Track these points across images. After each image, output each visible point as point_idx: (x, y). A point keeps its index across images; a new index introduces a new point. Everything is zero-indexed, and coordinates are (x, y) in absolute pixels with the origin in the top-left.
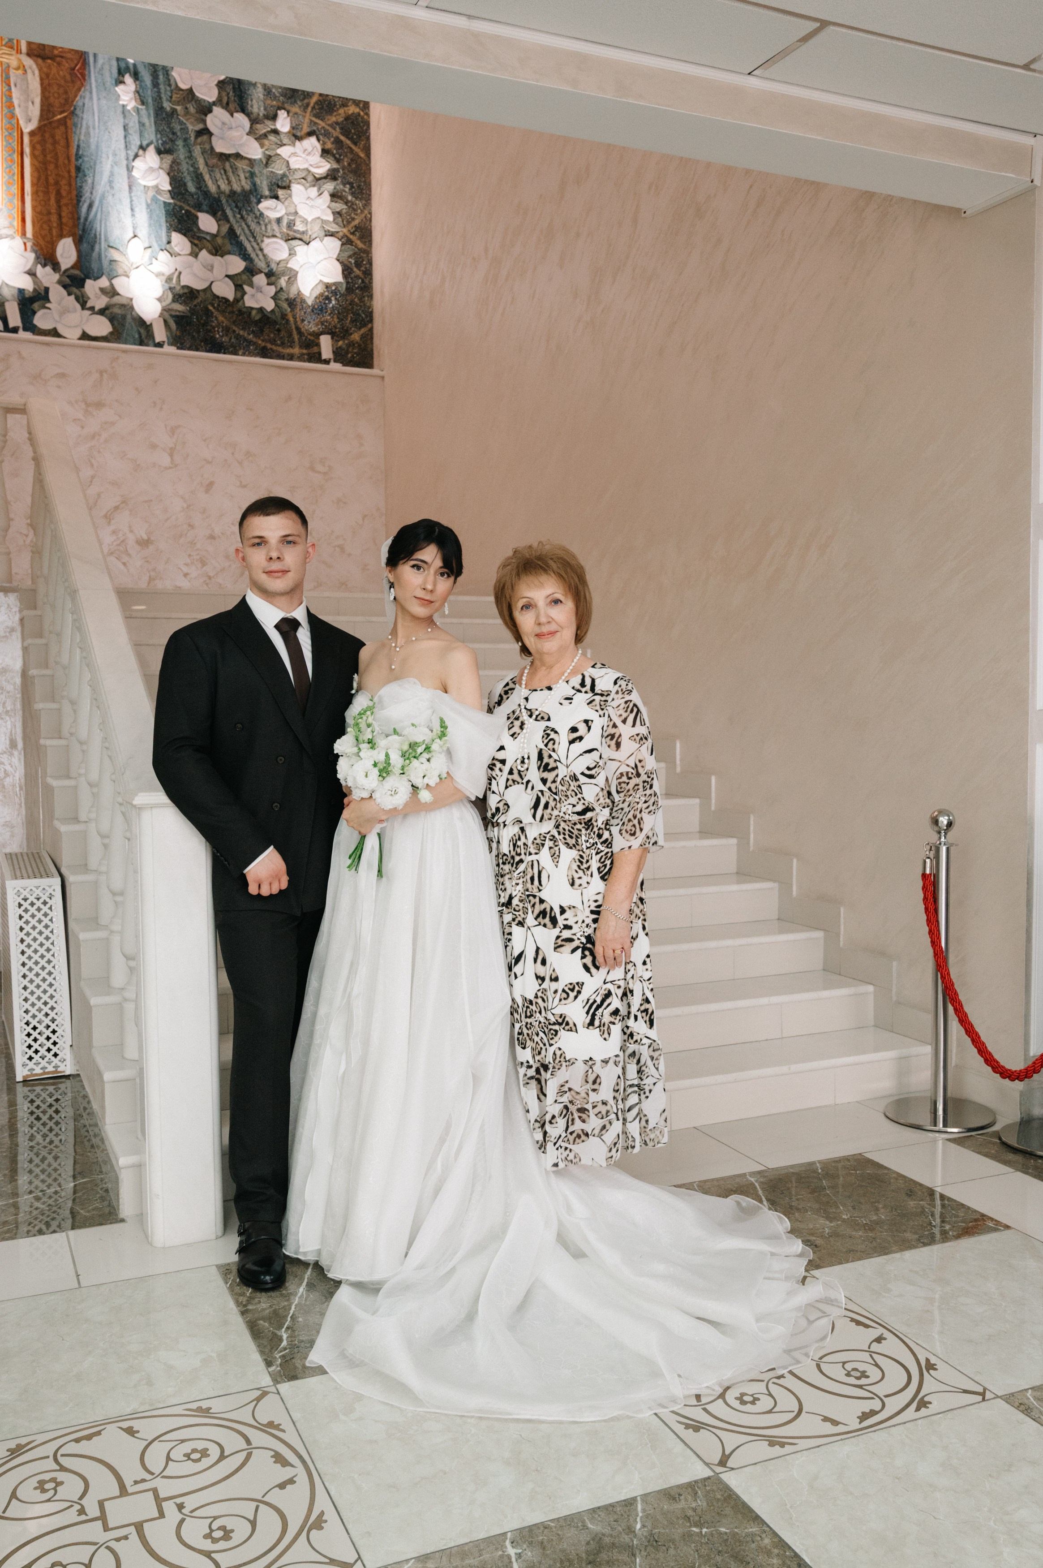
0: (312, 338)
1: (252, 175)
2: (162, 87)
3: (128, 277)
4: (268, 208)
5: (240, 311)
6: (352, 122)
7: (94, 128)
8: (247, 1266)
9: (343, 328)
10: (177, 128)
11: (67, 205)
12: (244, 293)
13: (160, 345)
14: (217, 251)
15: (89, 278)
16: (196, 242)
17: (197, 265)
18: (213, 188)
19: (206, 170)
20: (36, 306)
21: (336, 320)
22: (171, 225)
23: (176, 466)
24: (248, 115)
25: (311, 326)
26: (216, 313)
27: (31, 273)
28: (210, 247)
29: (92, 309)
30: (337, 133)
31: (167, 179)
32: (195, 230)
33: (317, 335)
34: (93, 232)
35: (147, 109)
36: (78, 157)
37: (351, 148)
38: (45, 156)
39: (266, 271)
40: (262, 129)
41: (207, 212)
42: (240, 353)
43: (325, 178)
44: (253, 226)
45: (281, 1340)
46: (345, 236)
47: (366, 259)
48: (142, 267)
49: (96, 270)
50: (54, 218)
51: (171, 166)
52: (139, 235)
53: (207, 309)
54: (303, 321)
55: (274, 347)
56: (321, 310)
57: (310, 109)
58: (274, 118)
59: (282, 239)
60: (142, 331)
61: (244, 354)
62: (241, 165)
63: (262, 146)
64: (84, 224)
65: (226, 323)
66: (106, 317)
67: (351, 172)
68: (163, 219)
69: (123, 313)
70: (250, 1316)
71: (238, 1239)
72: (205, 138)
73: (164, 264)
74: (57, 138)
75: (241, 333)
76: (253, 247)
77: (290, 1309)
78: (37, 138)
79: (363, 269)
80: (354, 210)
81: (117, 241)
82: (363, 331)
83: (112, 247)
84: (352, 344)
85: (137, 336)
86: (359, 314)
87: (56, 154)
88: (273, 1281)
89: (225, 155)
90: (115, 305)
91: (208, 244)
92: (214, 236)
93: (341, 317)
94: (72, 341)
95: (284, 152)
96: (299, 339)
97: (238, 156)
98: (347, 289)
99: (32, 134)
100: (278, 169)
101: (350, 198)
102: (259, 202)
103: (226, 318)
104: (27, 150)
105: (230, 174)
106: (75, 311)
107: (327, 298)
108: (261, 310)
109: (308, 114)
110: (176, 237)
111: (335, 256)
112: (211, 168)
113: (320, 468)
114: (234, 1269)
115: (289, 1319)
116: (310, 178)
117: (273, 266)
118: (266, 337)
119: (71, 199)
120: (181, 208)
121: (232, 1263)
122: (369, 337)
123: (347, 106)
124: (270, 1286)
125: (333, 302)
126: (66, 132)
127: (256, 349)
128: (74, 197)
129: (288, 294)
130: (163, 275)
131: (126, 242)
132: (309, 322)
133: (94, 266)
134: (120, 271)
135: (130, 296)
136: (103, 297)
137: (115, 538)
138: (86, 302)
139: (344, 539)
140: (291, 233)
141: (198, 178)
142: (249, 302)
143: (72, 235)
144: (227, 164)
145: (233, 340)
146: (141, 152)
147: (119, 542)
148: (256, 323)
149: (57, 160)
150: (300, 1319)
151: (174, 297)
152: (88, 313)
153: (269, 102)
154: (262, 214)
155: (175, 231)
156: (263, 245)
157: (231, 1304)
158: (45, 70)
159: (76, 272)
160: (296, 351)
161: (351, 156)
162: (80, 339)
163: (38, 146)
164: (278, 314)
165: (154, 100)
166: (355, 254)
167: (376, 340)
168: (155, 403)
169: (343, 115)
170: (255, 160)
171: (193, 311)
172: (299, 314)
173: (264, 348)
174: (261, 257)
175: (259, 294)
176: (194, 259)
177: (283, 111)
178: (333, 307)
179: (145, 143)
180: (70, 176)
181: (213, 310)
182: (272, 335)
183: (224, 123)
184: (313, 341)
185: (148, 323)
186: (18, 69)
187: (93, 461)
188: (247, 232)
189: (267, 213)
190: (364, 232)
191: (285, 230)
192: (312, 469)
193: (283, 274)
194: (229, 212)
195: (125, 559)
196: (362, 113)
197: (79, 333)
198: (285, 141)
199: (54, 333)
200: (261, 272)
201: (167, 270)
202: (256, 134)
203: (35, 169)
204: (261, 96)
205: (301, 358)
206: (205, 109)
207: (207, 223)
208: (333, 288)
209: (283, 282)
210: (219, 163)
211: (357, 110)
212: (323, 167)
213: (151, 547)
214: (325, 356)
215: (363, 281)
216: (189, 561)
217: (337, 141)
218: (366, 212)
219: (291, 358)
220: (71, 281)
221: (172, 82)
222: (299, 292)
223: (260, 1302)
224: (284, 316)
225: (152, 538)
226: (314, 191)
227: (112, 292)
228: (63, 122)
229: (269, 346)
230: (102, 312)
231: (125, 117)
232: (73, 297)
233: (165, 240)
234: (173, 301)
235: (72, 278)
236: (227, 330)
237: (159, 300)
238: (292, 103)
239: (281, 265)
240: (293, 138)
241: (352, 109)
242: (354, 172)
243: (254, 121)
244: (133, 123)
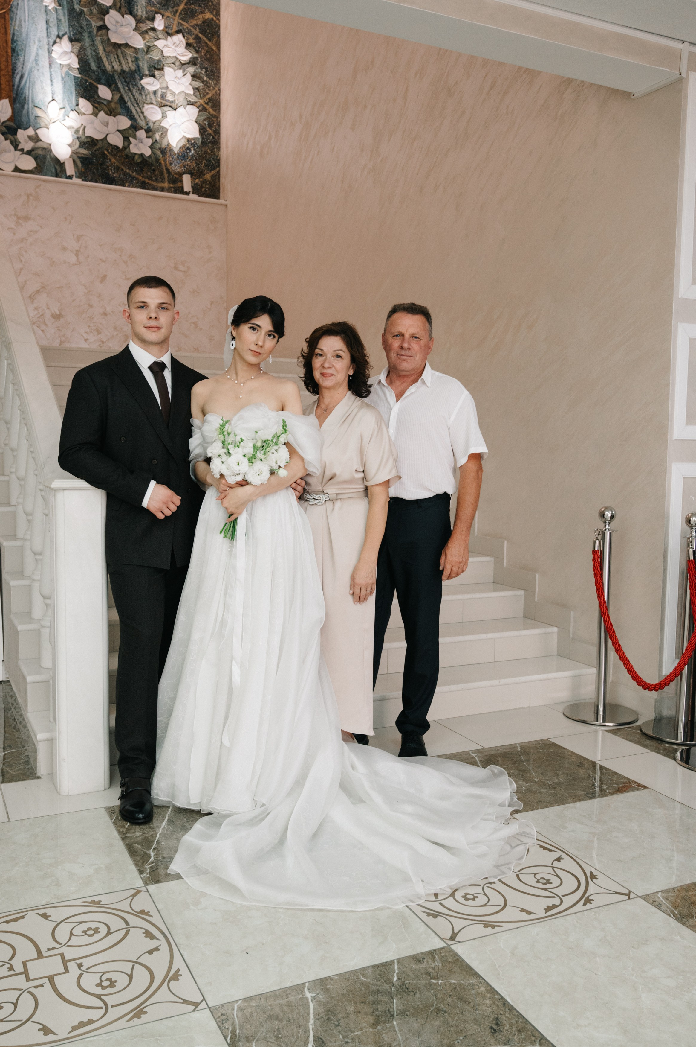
0: (177, 176)
1: (137, 59)
3: (48, 128)
4: (147, 84)
5: (127, 155)
6: (208, 25)
7: (25, 21)
8: (126, 808)
9: (199, 170)
10: (84, 23)
11: (4, 75)
12: (130, 143)
13: (70, 177)
14: (111, 113)
15: (20, 128)
16: (96, 105)
17: (97, 122)
18: (108, 68)
19: (104, 54)
21: (194, 165)
22: (79, 93)
23: (80, 263)
24: (135, 16)
25: (176, 168)
26: (109, 156)
28: (106, 109)
29: (22, 150)
30: (197, 32)
31: (76, 60)
32: (96, 97)
33: (181, 174)
34: (24, 95)
35: (63, 9)
36: (13, 41)
37: (206, 43)
39: (146, 128)
40: (144, 27)
41: (105, 85)
42: (127, 185)
43: (188, 63)
44: (137, 95)
45: (150, 857)
46: (201, 105)
47: (216, 122)
48: (58, 121)
49: (25, 123)
51: (79, 51)
52: (56, 99)
53: (104, 153)
54: (171, 164)
55: (150, 182)
56: (184, 157)
57: (178, 14)
58: (153, 19)
59: (157, 105)
60: (57, 167)
61: (129, 186)
62: (128, 52)
63: (144, 39)
64: (17, 90)
65: (117, 164)
66: (32, 156)
67: (206, 60)
68: (73, 88)
69: (44, 154)
70: (128, 841)
71: (120, 790)
72: (104, 31)
73: (74, 120)
75: (127, 171)
76: (136, 110)
77: (156, 837)
79: (214, 129)
80: (208, 86)
81: (40, 103)
82: (213, 172)
83: (37, 107)
84: (205, 182)
85: (54, 171)
86: (210, 161)
88: (144, 818)
89: (117, 44)
90: (39, 148)
91: (105, 107)
92: (109, 102)
93: (198, 162)
94: (9, 173)
95: (160, 44)
96: (168, 177)
97: (127, 45)
98: (202, 142)
100: (155, 56)
101: (205, 78)
102: (141, 79)
103: (117, 160)
105: (121, 58)
106: (10, 151)
107: (188, 149)
108: (142, 155)
109: (177, 18)
110: (82, 101)
111: (194, 119)
112: (108, 54)
113: (181, 268)
114: (117, 810)
115: (155, 843)
116: (178, 63)
117: (151, 125)
118: (145, 175)
119: (8, 72)
120: (86, 81)
121: (116, 806)
122: (217, 177)
123: (205, 13)
124: (142, 821)
125: (193, 152)
126: (5, 24)
127: (138, 183)
128: (10, 70)
129: (161, 145)
130: (73, 128)
131: (47, 103)
132: (175, 165)
133: (24, 119)
134: (42, 124)
135: (50, 142)
136: (30, 142)
137: (36, 312)
138: (18, 145)
139: (197, 318)
140: (163, 102)
141: (99, 60)
142: (134, 149)
143: (9, 97)
144: (119, 51)
145: (122, 176)
146: (58, 40)
147: (39, 315)
148: (138, 164)
150: (163, 843)
151: (80, 144)
152: (18, 153)
153: (149, 8)
154: (143, 87)
155: (81, 97)
156: (144, 110)
157: (115, 833)
159: (11, 124)
160: (166, 185)
161: (206, 49)
162: (13, 171)
164: (154, 159)
165: (68, 3)
166: (208, 118)
167: (222, 180)
168: (66, 218)
169: (201, 19)
170: (139, 49)
171: (93, 154)
172: (168, 159)
173: (144, 182)
174: (142, 118)
175: (140, 145)
176: (95, 118)
177: (159, 15)
178: (192, 155)
179: (61, 34)
180: (7, 55)
181: (108, 155)
182: (149, 174)
183: (117, 22)
184: (178, 178)
185: (62, 162)
187: (22, 258)
188: (133, 100)
189: (147, 87)
190: (215, 103)
191: (159, 100)
192: (176, 268)
193: (158, 130)
194: (120, 85)
195: (44, 327)
196: (215, 19)
197: (13, 167)
198: (160, 36)
200: (142, 128)
201: (76, 125)
202: (140, 30)
204: (144, 3)
205: (169, 190)
206: (104, 11)
207: (104, 92)
208: (193, 142)
209: (157, 136)
210: (114, 50)
211: (211, 16)
212: (187, 56)
213: (62, 320)
214: (185, 190)
215: (213, 138)
216: (88, 330)
217: (197, 38)
218: (216, 89)
219: (162, 190)
220: (8, 130)
222: (169, 144)
223: (135, 832)
224: (158, 160)
225: (63, 313)
226: (180, 73)
227: (36, 139)
228: (3, 16)
229: (147, 181)
231: (47, 14)
232: (8, 141)
233: (74, 103)
234: (80, 147)
235: (8, 128)
237: (70, 145)
238: (165, 9)
239: (156, 124)
240: (166, 35)
241: (208, 15)
242: (208, 60)
243: (139, 21)
244: (53, 19)
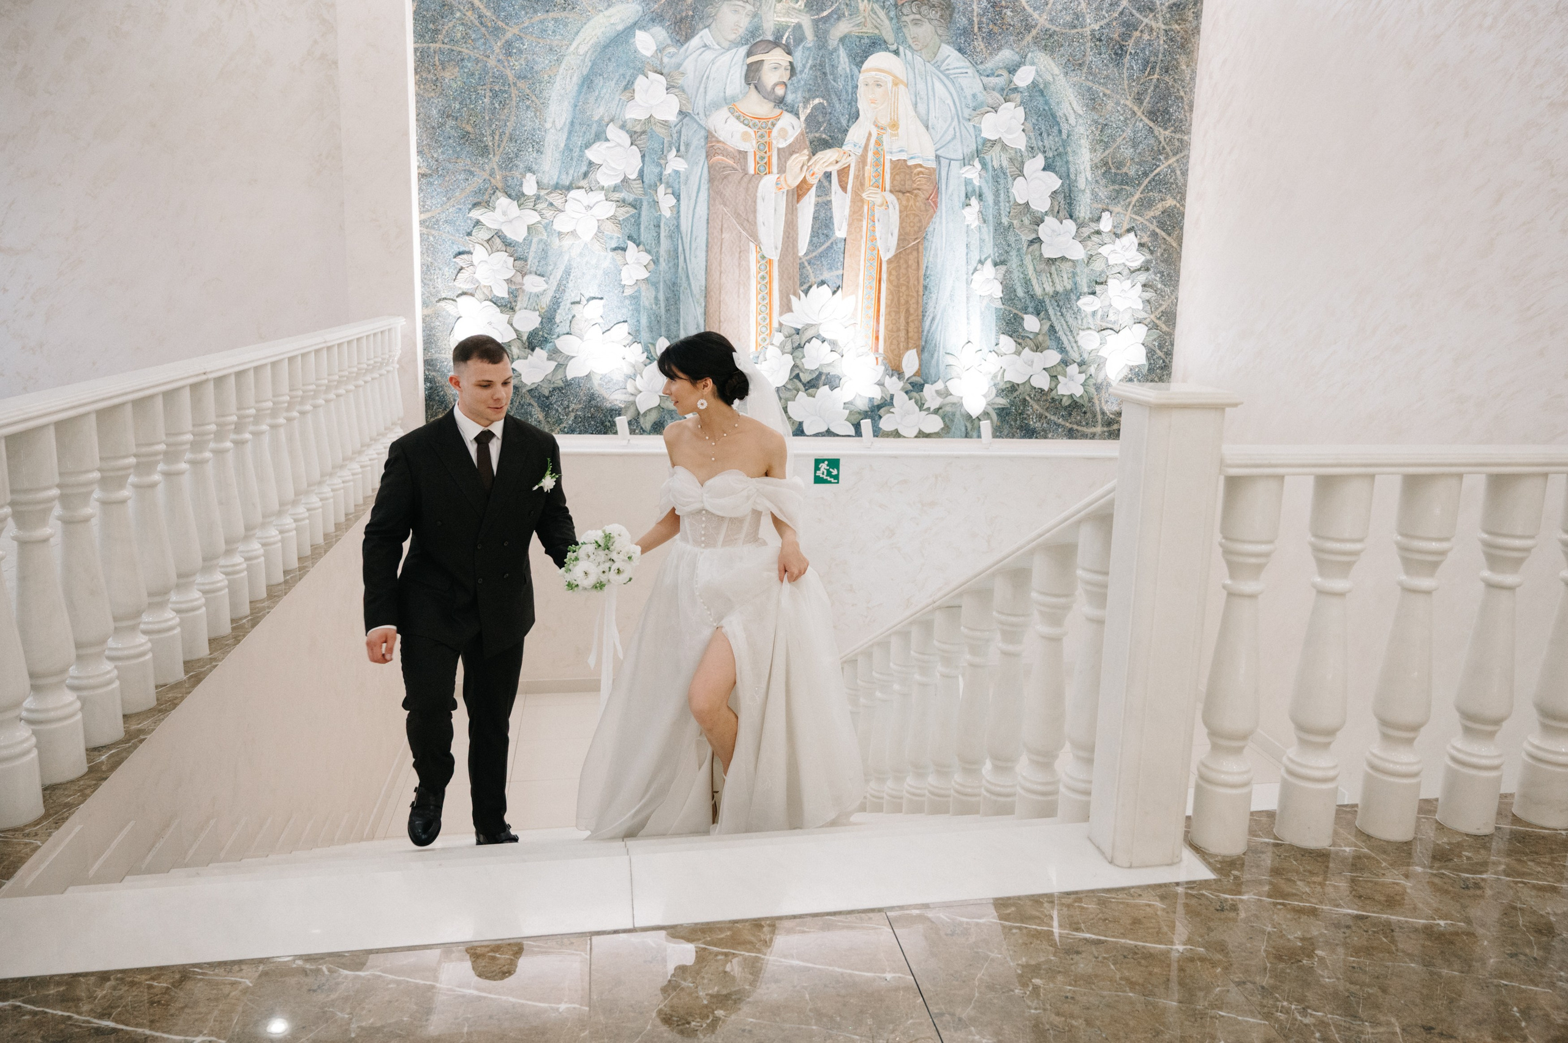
0: (1112, 416)
1: (1074, 274)
2: (1002, 204)
4: (1085, 304)
5: (1053, 399)
6: (1169, 215)
7: (941, 250)
10: (1013, 240)
11: (913, 321)
12: (1058, 383)
14: (1037, 348)
16: (1020, 341)
17: (1018, 360)
18: (1038, 291)
19: (1034, 275)
20: (882, 411)
22: (1000, 329)
24: (1075, 220)
25: (1114, 407)
26: (1031, 402)
27: (881, 384)
28: (1032, 345)
29: (929, 409)
30: (1153, 227)
31: (1000, 288)
32: (1020, 330)
35: (988, 226)
36: (926, 276)
37: (1165, 239)
38: (899, 280)
39: (1079, 360)
40: (1086, 231)
41: (1032, 313)
42: (1050, 436)
43: (1139, 270)
44: (1071, 321)
46: (1152, 321)
47: (1168, 341)
50: (902, 334)
51: (1005, 276)
53: (1025, 400)
54: (1107, 402)
55: (1079, 428)
57: (1131, 207)
58: (1099, 219)
59: (1095, 330)
60: (969, 425)
61: (1052, 437)
62: (1066, 267)
63: (1085, 247)
64: (927, 336)
65: (1040, 410)
66: (939, 414)
67: (1162, 262)
69: (954, 410)
72: (1036, 246)
73: (993, 365)
74: (910, 262)
75: (1052, 418)
76: (1069, 340)
78: (893, 266)
79: (1165, 350)
80: (1162, 296)
85: (963, 429)
87: (908, 277)
89: (1052, 259)
90: (948, 404)
91: (1031, 342)
92: (1036, 334)
94: (910, 439)
95: (1104, 250)
96: (1102, 419)
97: (1063, 259)
98: (1149, 370)
99: (889, 262)
100: (1098, 266)
101: (1159, 286)
102: (1078, 298)
103: (1039, 404)
104: (884, 276)
105: (1055, 276)
107: (1130, 380)
108: (1071, 396)
109: (1129, 212)
111: (1141, 341)
112: (1038, 273)
116: (1126, 272)
117: (1085, 356)
118: (1074, 420)
119: (918, 315)
120: (1010, 311)
123: (1166, 200)
126: (918, 257)
127: (1064, 433)
128: (920, 314)
129: (1096, 381)
130: (990, 373)
132: (1112, 403)
133: (933, 371)
135: (959, 395)
136: (938, 398)
138: (924, 404)
140: (1105, 324)
141: (1027, 282)
142: (1062, 389)
143: (917, 347)
144: (1053, 268)
145: (1045, 425)
146: (980, 266)
148: (1066, 408)
149: (908, 282)
151: (998, 392)
152: (924, 413)
153: (1095, 205)
154: (1079, 310)
156: (1078, 338)
158: (904, 203)
160: (1099, 429)
161: (1163, 246)
162: (915, 436)
163: (894, 273)
164: (1087, 401)
165: (995, 217)
166: (1159, 337)
169: (1161, 209)
170: (1077, 261)
171: (1012, 403)
172: (1104, 396)
173: (1071, 430)
174: (1075, 348)
175: (1071, 382)
176: (1017, 357)
177: (1107, 213)
180: (918, 295)
181: (1030, 400)
182: (1079, 418)
183: (1053, 231)
184: (1114, 420)
185: (975, 418)
186: (882, 205)
188: (1065, 326)
189: (1083, 308)
190: (1170, 317)
191: (1099, 322)
193: (1094, 362)
194: (1051, 312)
196: (1178, 205)
197: (915, 433)
198: (1107, 240)
199: (896, 434)
200: (1075, 361)
201: (993, 369)
202: (1080, 237)
203: (890, 292)
204: (1089, 201)
205: (1102, 437)
206: (1038, 221)
207: (1031, 323)
208: (1137, 371)
209: (1092, 370)
210: (1047, 267)
211: (1175, 202)
212: (1138, 259)
215: (1164, 362)
217: (1154, 235)
218: (1173, 297)
219: (1093, 436)
221: (1011, 199)
222: (1106, 377)
224: (1091, 401)
226: (1128, 283)
227: (947, 393)
228: (916, 248)
229: (1075, 427)
230: (936, 411)
231: (968, 236)
232: (913, 400)
234: (997, 396)
235: (913, 385)
236: (1040, 417)
237: (984, 396)
238: (1115, 204)
239: (1093, 354)
240: (1114, 236)
241: (1170, 202)
242: (1165, 261)
243: (1080, 226)
244: (975, 241)
